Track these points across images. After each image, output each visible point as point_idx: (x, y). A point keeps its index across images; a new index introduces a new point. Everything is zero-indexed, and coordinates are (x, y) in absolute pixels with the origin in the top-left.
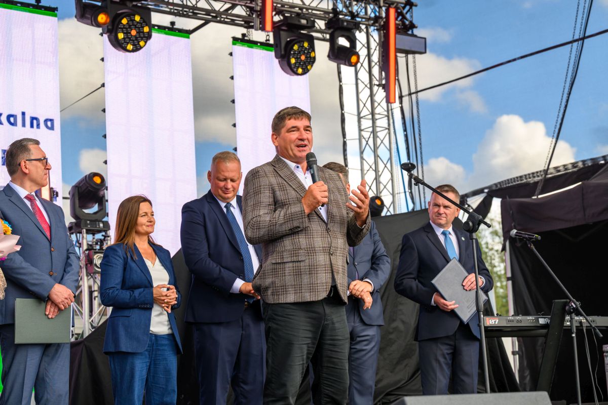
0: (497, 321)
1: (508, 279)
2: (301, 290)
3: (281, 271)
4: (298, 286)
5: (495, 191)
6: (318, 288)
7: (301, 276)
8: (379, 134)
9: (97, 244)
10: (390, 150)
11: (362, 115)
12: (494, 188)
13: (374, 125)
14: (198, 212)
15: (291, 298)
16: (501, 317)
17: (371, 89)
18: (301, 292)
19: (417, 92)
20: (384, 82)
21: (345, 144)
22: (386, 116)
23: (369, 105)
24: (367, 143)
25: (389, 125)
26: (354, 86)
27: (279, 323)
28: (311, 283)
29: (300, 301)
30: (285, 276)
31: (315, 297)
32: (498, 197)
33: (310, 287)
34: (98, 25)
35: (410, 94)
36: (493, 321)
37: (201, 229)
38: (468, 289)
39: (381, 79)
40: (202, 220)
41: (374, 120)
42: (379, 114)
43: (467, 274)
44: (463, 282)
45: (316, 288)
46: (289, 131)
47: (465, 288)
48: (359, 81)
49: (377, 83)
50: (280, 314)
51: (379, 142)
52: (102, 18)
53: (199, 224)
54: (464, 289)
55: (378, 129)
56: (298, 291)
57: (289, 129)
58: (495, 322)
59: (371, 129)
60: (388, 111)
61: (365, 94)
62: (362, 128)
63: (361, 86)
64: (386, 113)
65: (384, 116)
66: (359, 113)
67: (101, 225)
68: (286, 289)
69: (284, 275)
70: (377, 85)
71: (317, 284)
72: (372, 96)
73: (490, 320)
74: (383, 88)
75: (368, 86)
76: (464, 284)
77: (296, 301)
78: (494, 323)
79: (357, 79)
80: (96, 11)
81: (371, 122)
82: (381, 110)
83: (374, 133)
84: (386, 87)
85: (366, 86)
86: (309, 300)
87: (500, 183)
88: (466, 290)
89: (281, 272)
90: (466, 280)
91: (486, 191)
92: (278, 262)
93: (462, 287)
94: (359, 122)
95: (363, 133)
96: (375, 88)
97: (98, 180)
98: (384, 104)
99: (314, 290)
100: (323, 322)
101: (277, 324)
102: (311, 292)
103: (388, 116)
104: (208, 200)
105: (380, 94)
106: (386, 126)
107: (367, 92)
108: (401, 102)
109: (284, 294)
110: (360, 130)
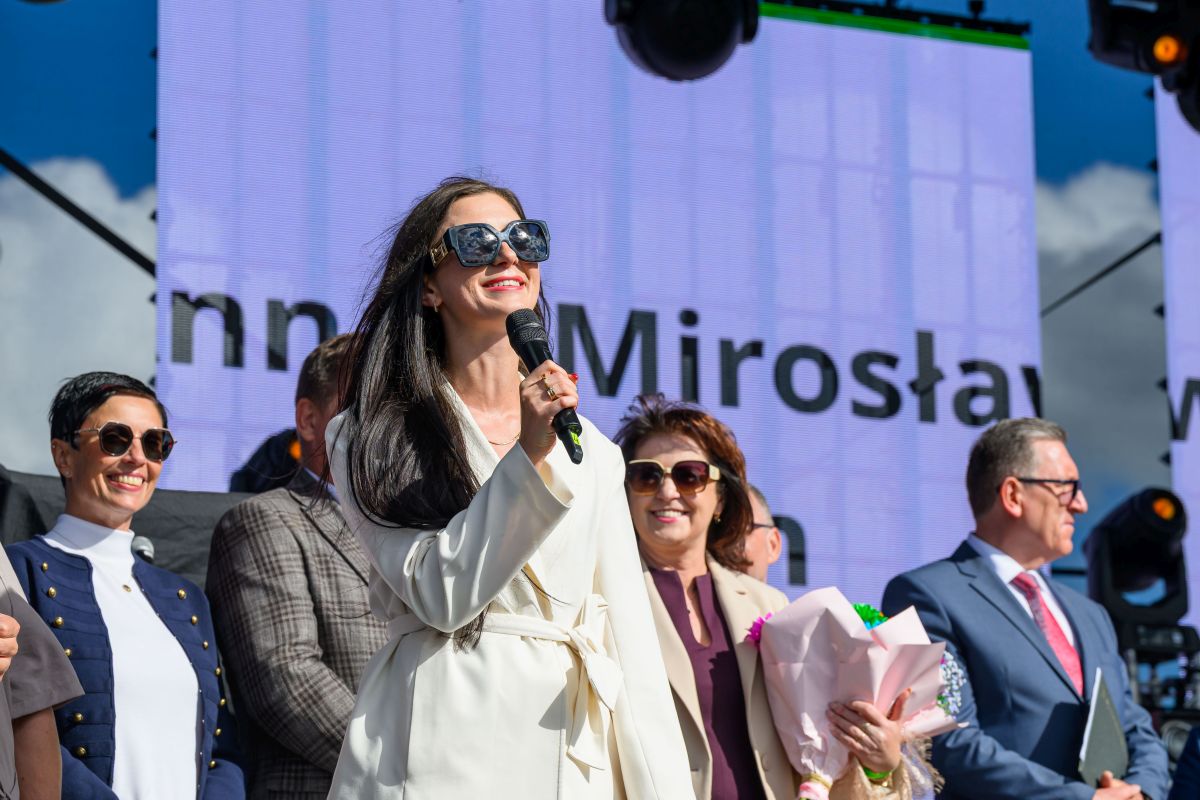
9: (1165, 692)
34: (1156, 67)
52: (1167, 49)
67: (1177, 638)
80: (1146, 28)
97: (1165, 510)
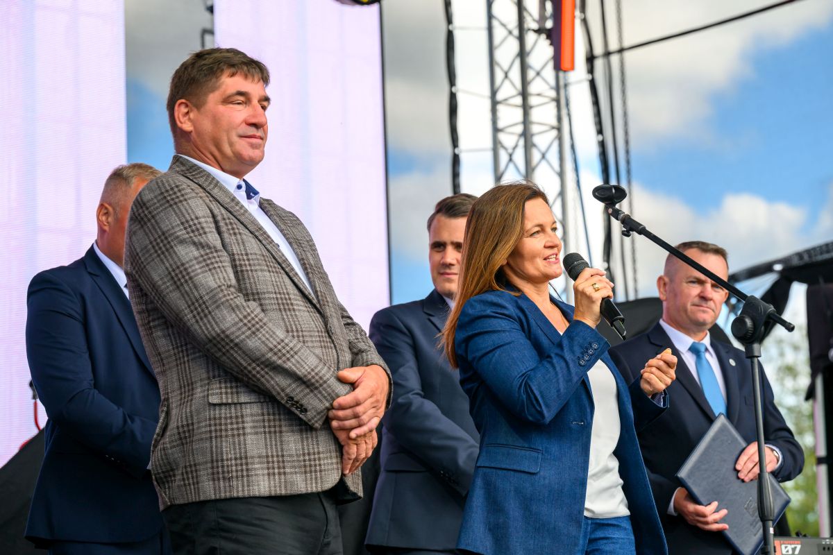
0: (799, 547)
1: (820, 461)
2: (284, 468)
3: (232, 424)
4: (275, 459)
5: (795, 270)
6: (322, 462)
7: (281, 437)
8: (536, 140)
10: (561, 174)
11: (500, 97)
12: (796, 262)
13: (526, 121)
14: (70, 291)
15: (262, 485)
16: (805, 540)
17: (521, 38)
18: (285, 473)
19: (621, 51)
20: (549, 24)
21: (456, 160)
22: (553, 100)
23: (515, 74)
24: (511, 160)
25: (559, 119)
26: (485, 34)
27: (241, 537)
28: (306, 451)
29: (283, 492)
30: (244, 434)
31: (316, 483)
32: (801, 280)
33: (304, 461)
35: (607, 54)
36: (790, 547)
37: (78, 328)
38: (747, 479)
39: (543, 18)
40: (79, 309)
41: (526, 108)
42: (539, 95)
43: (744, 444)
44: (736, 463)
45: (317, 462)
46: (227, 100)
47: (741, 475)
48: (495, 23)
49: (535, 26)
50: (243, 518)
51: (536, 156)
53: (70, 316)
54: (738, 478)
55: (535, 129)
56: (276, 471)
57: (229, 97)
58: (794, 549)
59: (520, 129)
60: (557, 89)
61: (507, 51)
62: (501, 124)
63: (499, 33)
64: (553, 94)
65: (546, 100)
66: (494, 93)
68: (247, 464)
69: (241, 432)
70: (535, 31)
71: (319, 453)
72: (522, 54)
73: (783, 546)
74: (549, 37)
75: (516, 32)
76: (738, 467)
77: (273, 493)
78: (790, 552)
79: (490, 17)
81: (520, 112)
82: (542, 86)
83: (526, 135)
84: (555, 36)
85: (510, 33)
86: (304, 491)
87: (808, 252)
88: (743, 481)
89: (235, 426)
90: (743, 458)
91: (778, 267)
92: (224, 401)
93: (735, 473)
94: (494, 111)
95: (501, 136)
96: (531, 38)
98: (549, 73)
99: (313, 469)
100: (322, 538)
101: (237, 541)
102: (306, 472)
103: (557, 101)
104: (89, 270)
105: (541, 51)
106: (554, 122)
107: (512, 46)
108: (591, 70)
109: (243, 476)
110: (496, 130)
